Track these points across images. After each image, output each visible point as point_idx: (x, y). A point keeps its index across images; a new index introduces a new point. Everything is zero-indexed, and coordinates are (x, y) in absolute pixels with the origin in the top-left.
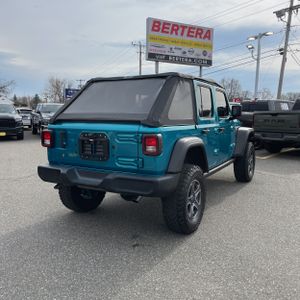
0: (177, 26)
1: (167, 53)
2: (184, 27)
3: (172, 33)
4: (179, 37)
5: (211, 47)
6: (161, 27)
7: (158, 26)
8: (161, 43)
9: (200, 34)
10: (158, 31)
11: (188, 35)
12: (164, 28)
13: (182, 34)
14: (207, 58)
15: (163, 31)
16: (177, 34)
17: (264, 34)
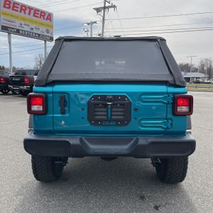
0: (25, 6)
1: (18, 28)
2: (30, 8)
3: (21, 12)
4: (27, 16)
5: (52, 27)
6: (11, 5)
7: (9, 5)
8: (12, 19)
9: (43, 16)
10: (9, 8)
11: (34, 15)
12: (14, 6)
13: (29, 14)
14: (49, 35)
15: (13, 9)
16: (25, 13)
17: (95, 22)
